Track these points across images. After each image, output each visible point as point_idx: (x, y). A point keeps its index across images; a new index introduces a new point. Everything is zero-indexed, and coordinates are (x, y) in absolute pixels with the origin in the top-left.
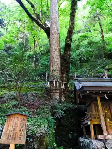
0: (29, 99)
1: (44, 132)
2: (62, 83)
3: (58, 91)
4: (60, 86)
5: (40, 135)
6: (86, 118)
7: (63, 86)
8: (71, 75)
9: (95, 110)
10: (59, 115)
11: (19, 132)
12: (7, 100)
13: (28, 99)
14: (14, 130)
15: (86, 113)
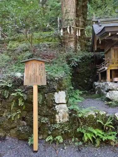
0: (43, 50)
1: (62, 76)
2: (78, 29)
3: (73, 39)
4: (75, 33)
5: (59, 79)
6: (103, 65)
7: (78, 32)
8: (88, 18)
9: (115, 56)
10: (75, 64)
11: (39, 76)
12: (21, 52)
13: (41, 51)
14: (34, 74)
15: (104, 59)
